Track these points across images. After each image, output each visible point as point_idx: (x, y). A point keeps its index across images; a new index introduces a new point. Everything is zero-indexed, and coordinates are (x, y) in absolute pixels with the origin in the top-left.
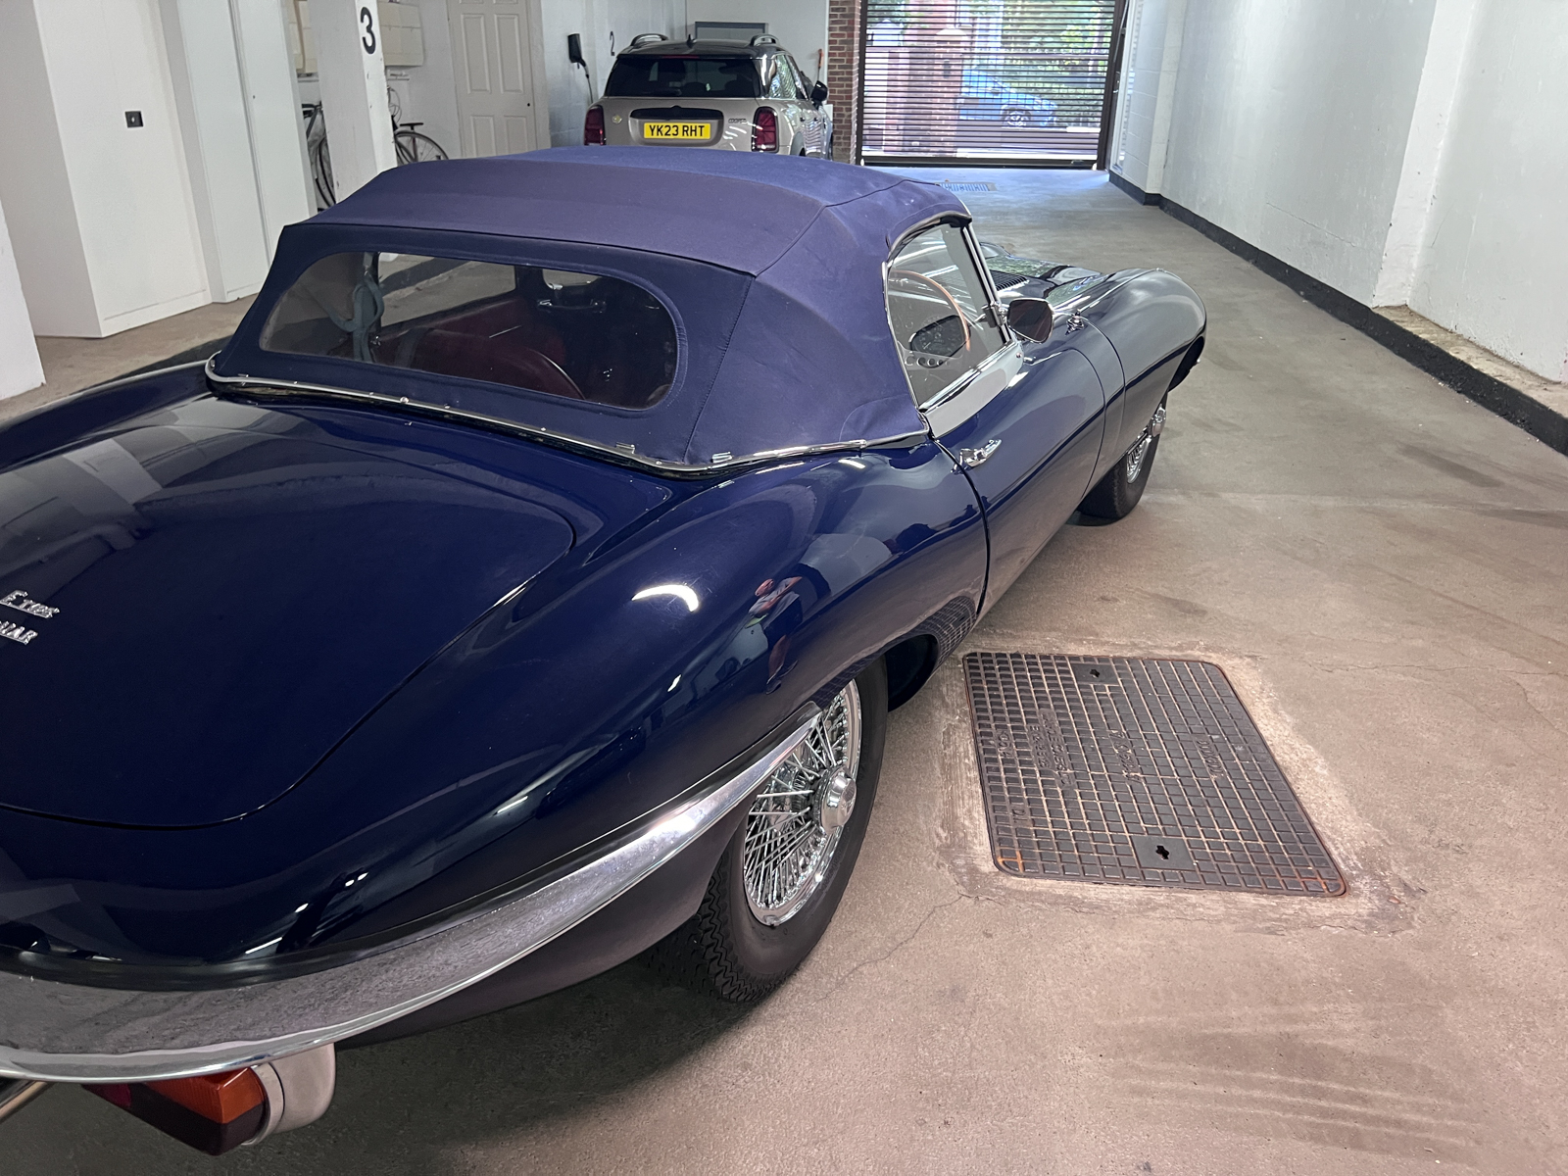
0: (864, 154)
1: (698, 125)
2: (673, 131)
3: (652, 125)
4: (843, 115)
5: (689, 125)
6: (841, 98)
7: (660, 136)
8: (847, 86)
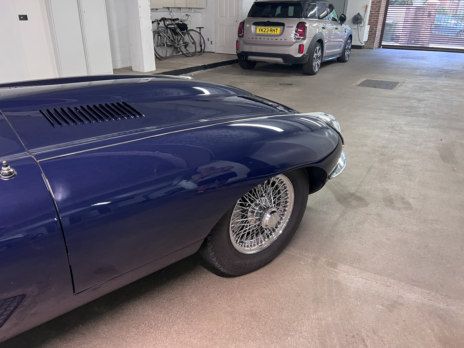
0: (382, 44)
1: (276, 28)
2: (267, 30)
3: (260, 28)
4: (373, 29)
5: (272, 28)
6: (374, 23)
7: (262, 32)
8: (377, 18)
